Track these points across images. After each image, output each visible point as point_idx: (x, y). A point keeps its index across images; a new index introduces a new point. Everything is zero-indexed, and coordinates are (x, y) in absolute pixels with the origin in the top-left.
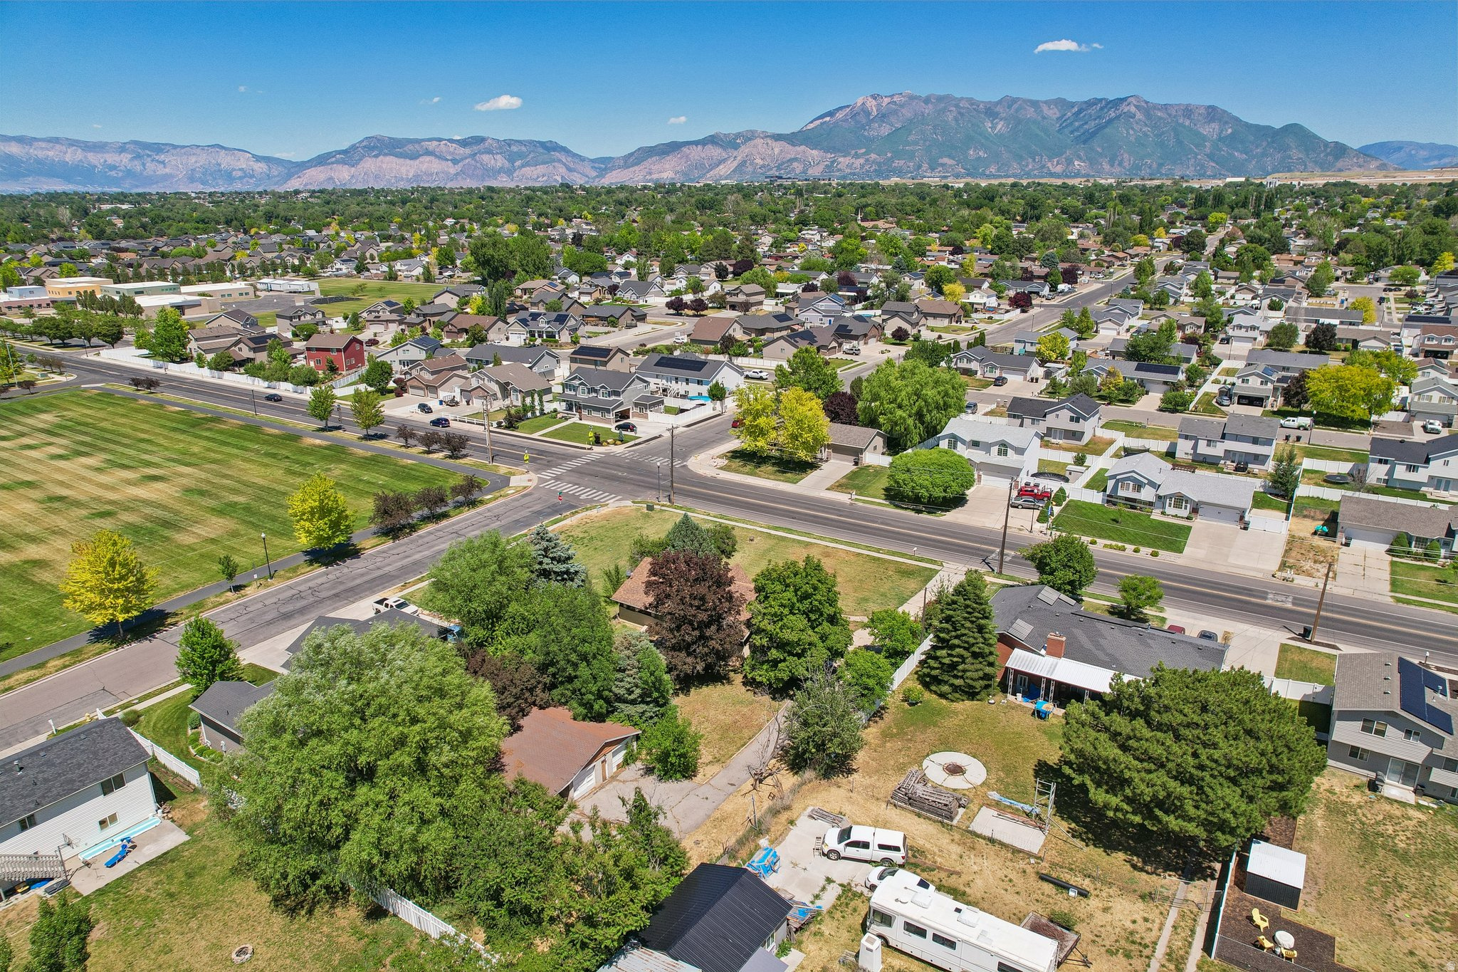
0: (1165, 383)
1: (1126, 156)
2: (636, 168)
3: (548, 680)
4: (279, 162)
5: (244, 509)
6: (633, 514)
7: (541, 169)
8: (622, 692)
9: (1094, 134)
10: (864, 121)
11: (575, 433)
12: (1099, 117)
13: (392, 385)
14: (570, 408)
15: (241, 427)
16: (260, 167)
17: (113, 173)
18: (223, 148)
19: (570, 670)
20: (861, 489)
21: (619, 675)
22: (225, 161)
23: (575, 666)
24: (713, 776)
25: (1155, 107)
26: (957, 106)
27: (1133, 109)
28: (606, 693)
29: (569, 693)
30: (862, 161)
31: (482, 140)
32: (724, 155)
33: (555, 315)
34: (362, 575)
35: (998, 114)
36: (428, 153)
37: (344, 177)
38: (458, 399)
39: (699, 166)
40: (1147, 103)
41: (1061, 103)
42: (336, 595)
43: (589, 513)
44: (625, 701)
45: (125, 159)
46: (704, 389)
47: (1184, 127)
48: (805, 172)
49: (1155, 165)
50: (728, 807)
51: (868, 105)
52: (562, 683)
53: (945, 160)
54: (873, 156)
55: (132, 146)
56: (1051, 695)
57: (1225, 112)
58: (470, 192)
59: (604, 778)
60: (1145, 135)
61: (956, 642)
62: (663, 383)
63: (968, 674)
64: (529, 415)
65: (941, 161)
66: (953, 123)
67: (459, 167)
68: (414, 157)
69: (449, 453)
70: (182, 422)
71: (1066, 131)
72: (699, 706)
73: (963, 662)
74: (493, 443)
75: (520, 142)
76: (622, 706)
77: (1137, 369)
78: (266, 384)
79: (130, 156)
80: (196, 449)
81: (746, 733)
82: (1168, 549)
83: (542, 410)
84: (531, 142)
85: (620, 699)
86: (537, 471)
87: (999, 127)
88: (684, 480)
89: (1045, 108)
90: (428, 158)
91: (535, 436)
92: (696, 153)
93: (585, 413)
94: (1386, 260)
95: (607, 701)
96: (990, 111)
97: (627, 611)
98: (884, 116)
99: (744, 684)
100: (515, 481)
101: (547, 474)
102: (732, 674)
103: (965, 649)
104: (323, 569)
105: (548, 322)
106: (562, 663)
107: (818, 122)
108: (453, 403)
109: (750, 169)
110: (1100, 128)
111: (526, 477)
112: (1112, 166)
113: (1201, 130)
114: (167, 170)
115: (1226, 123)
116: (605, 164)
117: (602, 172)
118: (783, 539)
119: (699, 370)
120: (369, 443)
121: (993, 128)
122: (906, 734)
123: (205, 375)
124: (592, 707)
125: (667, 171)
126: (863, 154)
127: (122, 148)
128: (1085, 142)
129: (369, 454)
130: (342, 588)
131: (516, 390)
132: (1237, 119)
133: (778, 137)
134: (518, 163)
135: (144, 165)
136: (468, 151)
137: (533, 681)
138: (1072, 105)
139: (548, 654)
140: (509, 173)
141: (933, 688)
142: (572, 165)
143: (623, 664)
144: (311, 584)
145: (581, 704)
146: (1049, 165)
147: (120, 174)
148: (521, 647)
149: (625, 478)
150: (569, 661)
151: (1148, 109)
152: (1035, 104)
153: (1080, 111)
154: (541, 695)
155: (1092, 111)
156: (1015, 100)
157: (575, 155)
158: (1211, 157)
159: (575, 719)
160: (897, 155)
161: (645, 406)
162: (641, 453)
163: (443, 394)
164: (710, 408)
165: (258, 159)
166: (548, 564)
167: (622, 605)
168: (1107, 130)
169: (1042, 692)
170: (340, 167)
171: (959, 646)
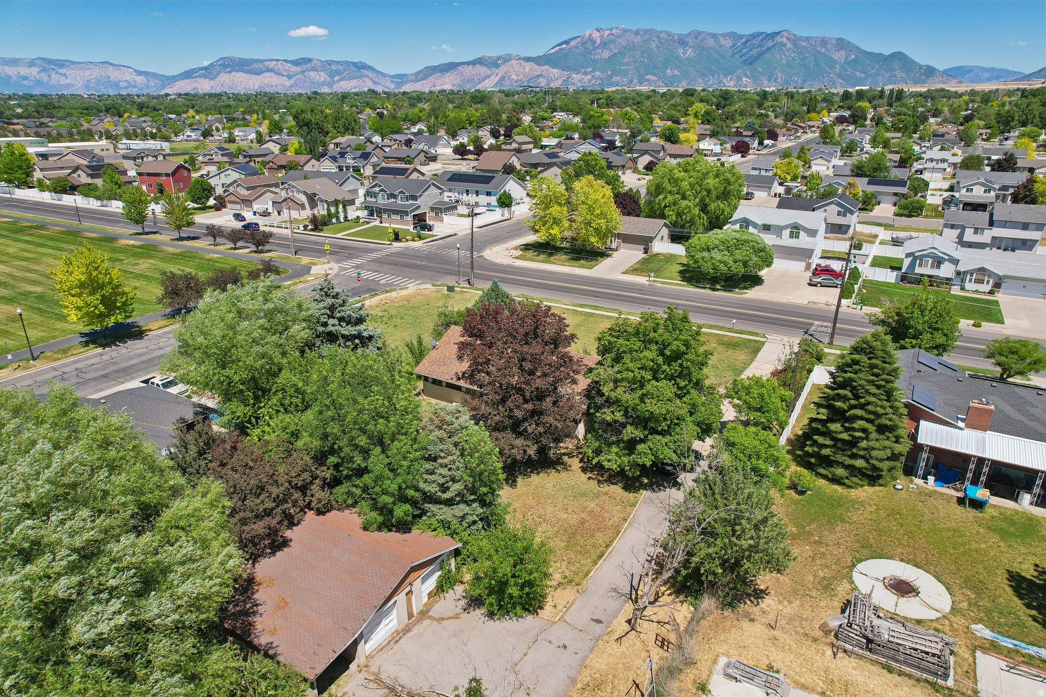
0: (896, 194)
1: (780, 74)
2: (424, 82)
3: (328, 474)
4: (155, 75)
5: (36, 297)
6: (434, 295)
7: (354, 82)
8: (433, 489)
9: (756, 59)
10: (591, 48)
11: (378, 233)
12: (760, 46)
13: (212, 202)
14: (371, 214)
15: (63, 232)
16: (140, 79)
17: (25, 82)
18: (111, 64)
19: (358, 460)
20: (658, 272)
21: (428, 466)
22: (114, 74)
23: (365, 452)
24: (568, 607)
25: (800, 39)
26: (658, 37)
27: (785, 40)
28: (411, 493)
29: (358, 492)
30: (589, 77)
31: (309, 60)
32: (489, 72)
33: (359, 153)
34: (141, 355)
35: (688, 43)
36: (269, 70)
37: (204, 86)
38: (270, 210)
39: (471, 80)
40: (795, 35)
41: (733, 35)
42: (105, 376)
43: (388, 294)
44: (438, 502)
45: (34, 72)
46: (493, 200)
47: (821, 53)
48: (548, 84)
49: (800, 82)
50: (600, 662)
51: (594, 36)
52: (348, 477)
53: (650, 77)
54: (598, 73)
55: (39, 62)
56: (983, 478)
57: (849, 42)
58: (300, 95)
59: (410, 616)
60: (793, 59)
61: (859, 412)
62: (454, 196)
63: (874, 453)
64: (334, 220)
65: (646, 77)
66: (655, 50)
67: (292, 81)
68: (258, 73)
69: (254, 248)
70: (7, 230)
71: (737, 56)
72: (531, 501)
73: (867, 438)
74: (295, 241)
75: (338, 62)
76: (433, 508)
77: (868, 184)
78: (99, 203)
79: (38, 69)
80: (11, 250)
81: (600, 538)
82: (987, 321)
83: (346, 217)
84: (346, 62)
85: (430, 498)
86: (337, 261)
87: (689, 52)
88: (483, 268)
89: (722, 40)
90: (269, 74)
91: (339, 235)
92: (468, 71)
93: (385, 216)
94: (1012, 124)
95: (414, 503)
96: (682, 41)
97: (434, 385)
98: (605, 44)
99: (584, 470)
100: (315, 270)
101: (346, 264)
102: (565, 458)
103: (868, 420)
104: (100, 350)
105: (354, 159)
106: (347, 450)
107: (557, 48)
108: (266, 214)
109: (508, 83)
110: (762, 54)
111: (327, 266)
112: (770, 81)
113: (833, 56)
114: (68, 81)
115: (851, 51)
116: (402, 78)
117: (399, 85)
118: (591, 315)
119: (488, 183)
120: (181, 243)
121: (684, 53)
122: (809, 534)
123: (47, 197)
124: (391, 511)
125: (447, 83)
126: (591, 72)
127: (32, 64)
128: (750, 64)
129: (179, 250)
130: (113, 368)
131: (322, 201)
132: (858, 48)
133: (528, 59)
134: (336, 78)
135: (49, 76)
136: (299, 69)
137: (306, 475)
138: (741, 37)
139: (325, 436)
140: (330, 85)
141: (822, 471)
142: (376, 80)
143: (433, 450)
144: (78, 365)
145: (375, 507)
146: (725, 80)
147: (31, 84)
148: (292, 428)
149: (424, 266)
150: (356, 446)
151: (795, 40)
152: (714, 36)
153: (747, 42)
154: (318, 494)
155: (756, 42)
156: (700, 33)
157: (378, 72)
158: (840, 75)
159: (365, 528)
160: (615, 73)
161: (440, 209)
162: (438, 247)
163: (256, 206)
164: (498, 215)
165: (139, 73)
166: (333, 326)
167: (426, 379)
168: (766, 56)
169: (969, 475)
170: (202, 80)
171: (862, 418)
